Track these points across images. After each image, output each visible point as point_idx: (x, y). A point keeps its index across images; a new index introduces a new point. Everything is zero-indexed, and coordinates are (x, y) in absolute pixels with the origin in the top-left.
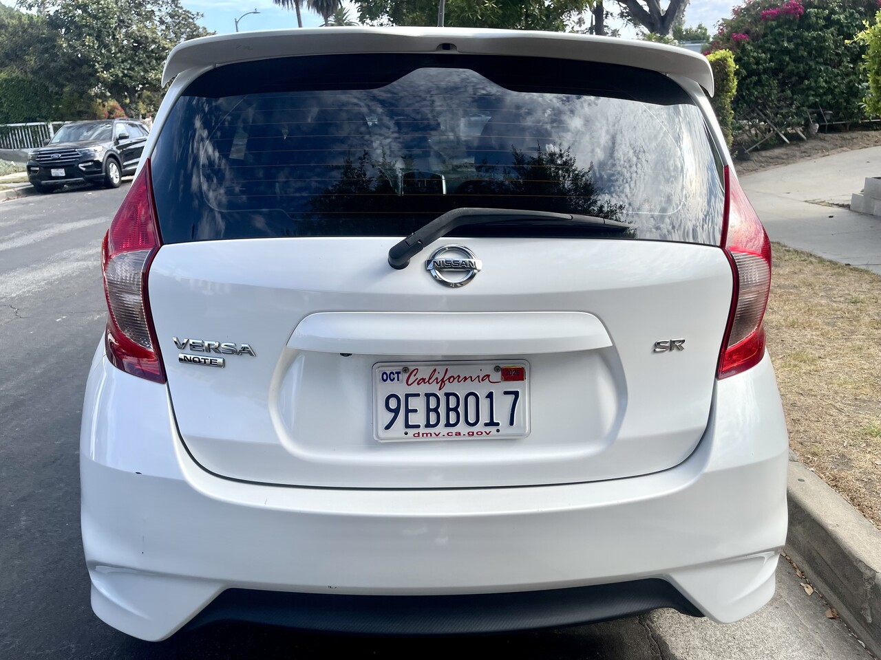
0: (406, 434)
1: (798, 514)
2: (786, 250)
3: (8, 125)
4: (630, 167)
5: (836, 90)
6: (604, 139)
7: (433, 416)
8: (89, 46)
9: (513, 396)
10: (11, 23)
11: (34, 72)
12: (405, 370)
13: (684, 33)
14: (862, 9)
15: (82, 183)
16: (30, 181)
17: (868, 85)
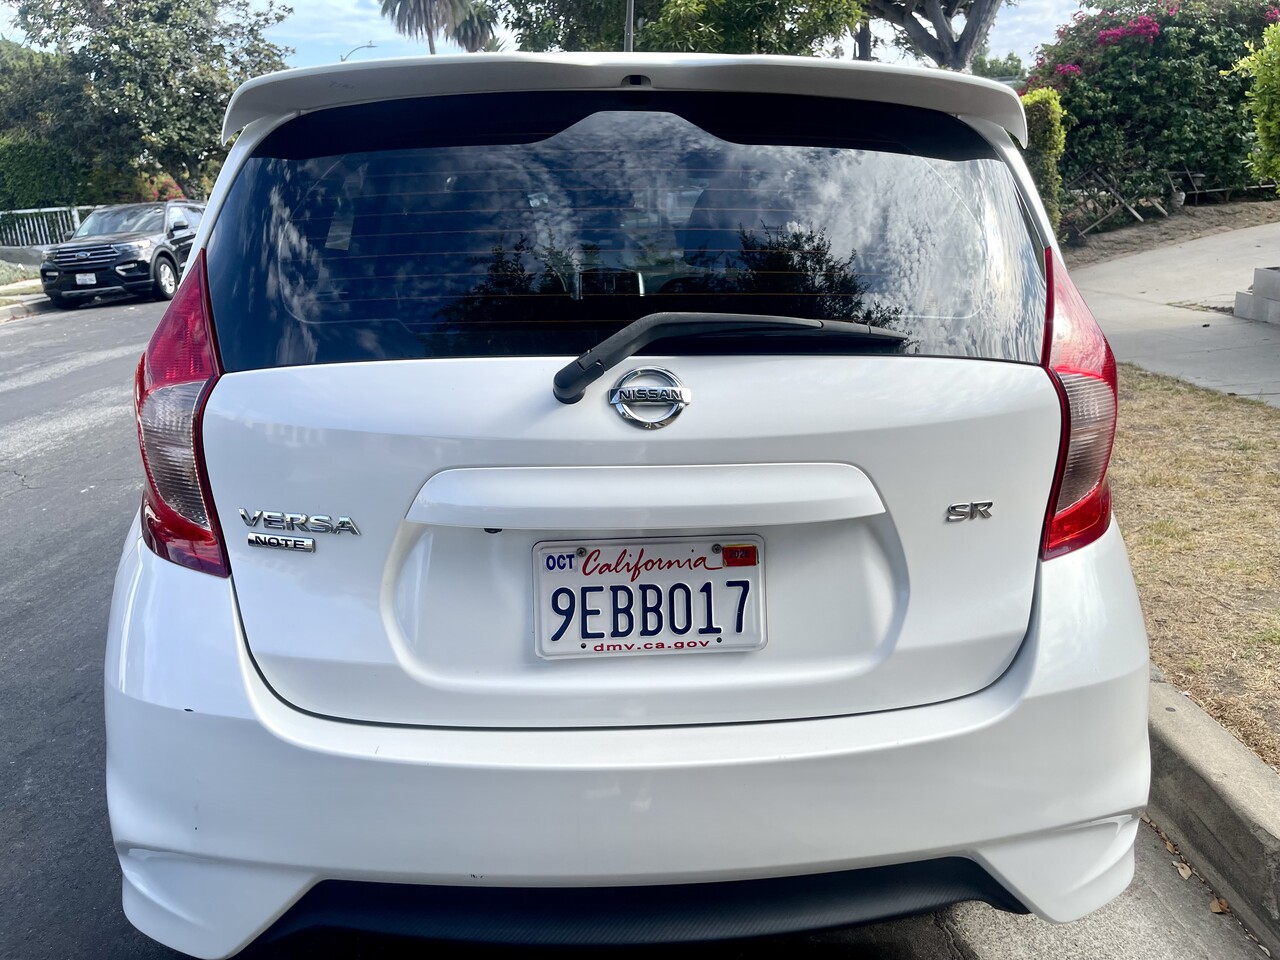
0: (584, 646)
1: (1165, 758)
2: (1141, 375)
3: (14, 212)
4: (910, 253)
5: (1209, 143)
6: (871, 214)
7: (623, 620)
8: (130, 96)
9: (741, 589)
10: (17, 66)
11: (52, 136)
12: (581, 553)
13: (989, 66)
14: (1243, 26)
15: (119, 293)
16: (46, 293)
17: (1256, 136)
